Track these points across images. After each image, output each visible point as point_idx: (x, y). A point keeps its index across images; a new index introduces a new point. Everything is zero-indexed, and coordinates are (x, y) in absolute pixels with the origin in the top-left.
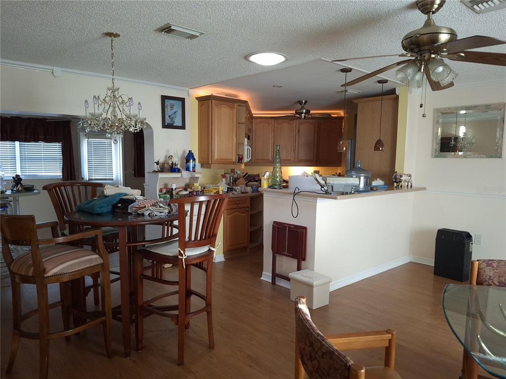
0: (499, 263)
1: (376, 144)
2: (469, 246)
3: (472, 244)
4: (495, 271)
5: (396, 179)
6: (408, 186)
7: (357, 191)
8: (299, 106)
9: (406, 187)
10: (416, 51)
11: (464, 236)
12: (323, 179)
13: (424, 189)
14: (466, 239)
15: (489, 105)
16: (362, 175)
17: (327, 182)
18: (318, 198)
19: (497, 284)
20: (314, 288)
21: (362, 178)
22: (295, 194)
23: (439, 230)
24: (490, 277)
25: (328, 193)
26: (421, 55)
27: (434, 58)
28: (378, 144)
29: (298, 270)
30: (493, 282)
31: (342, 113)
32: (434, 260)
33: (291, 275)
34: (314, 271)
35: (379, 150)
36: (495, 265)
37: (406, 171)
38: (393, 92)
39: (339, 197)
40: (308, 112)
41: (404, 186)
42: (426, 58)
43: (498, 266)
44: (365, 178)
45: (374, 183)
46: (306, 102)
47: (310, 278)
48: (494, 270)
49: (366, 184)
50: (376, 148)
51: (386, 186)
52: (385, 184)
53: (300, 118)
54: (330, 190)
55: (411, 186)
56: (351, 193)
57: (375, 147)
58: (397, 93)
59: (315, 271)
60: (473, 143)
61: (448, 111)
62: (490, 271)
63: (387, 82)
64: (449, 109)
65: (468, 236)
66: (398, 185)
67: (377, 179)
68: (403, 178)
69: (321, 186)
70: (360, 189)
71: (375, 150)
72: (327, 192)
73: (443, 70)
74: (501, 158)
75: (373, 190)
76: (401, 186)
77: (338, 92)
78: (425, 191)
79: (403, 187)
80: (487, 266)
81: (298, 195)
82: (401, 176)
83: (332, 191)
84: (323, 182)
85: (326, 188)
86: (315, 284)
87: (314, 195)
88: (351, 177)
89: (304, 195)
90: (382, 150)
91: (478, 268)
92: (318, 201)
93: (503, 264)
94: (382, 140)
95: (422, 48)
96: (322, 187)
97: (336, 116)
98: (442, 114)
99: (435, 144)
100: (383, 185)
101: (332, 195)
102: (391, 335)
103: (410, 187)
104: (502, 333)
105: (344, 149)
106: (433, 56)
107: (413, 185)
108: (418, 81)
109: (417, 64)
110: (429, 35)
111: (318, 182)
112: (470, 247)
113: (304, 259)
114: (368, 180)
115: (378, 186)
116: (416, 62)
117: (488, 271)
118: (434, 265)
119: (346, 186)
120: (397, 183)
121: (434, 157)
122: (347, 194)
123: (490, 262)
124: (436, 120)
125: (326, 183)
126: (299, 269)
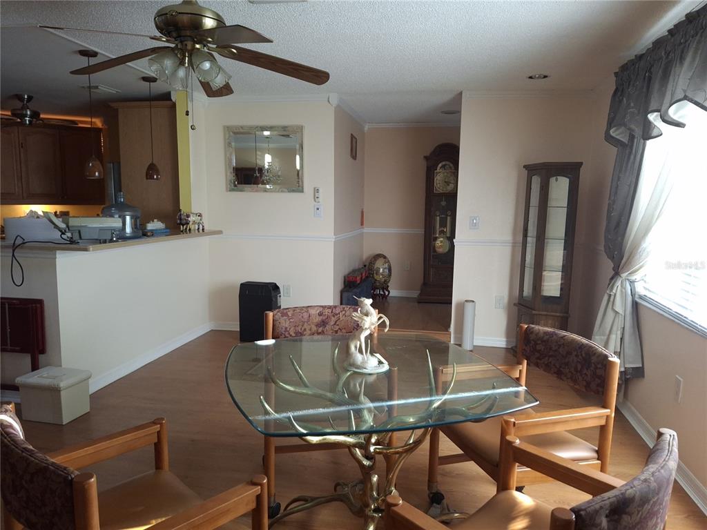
0: (294, 311)
1: (148, 169)
2: (277, 299)
3: (280, 296)
4: (291, 320)
5: (181, 219)
6: (198, 229)
7: (121, 237)
8: (19, 104)
9: (197, 231)
10: (174, 34)
11: (271, 288)
12: (63, 222)
13: (220, 232)
14: (272, 292)
15: (287, 127)
16: (127, 213)
17: (70, 225)
18: (58, 252)
19: (294, 335)
20: (62, 392)
21: (128, 218)
22: (15, 247)
23: (241, 284)
24: (286, 328)
25: (75, 241)
26: (181, 42)
27: (198, 49)
28: (152, 170)
29: (33, 371)
30: (289, 334)
31: (98, 122)
32: (239, 323)
33: (20, 380)
34: (61, 366)
35: (153, 178)
36: (290, 314)
37: (195, 209)
38: (166, 97)
39: (91, 248)
40: (35, 115)
41: (194, 230)
42: (189, 47)
43: (293, 315)
44: (131, 218)
45: (150, 226)
46: (30, 98)
47: (54, 378)
48: (289, 320)
49: (134, 226)
50: (149, 176)
51: (168, 230)
52: (166, 228)
53: (23, 124)
54: (76, 237)
55: (203, 229)
56: (111, 241)
57: (147, 175)
58: (173, 99)
59: (63, 366)
60: (279, 176)
61: (242, 130)
62: (285, 321)
63: (155, 81)
64: (242, 127)
65: (275, 288)
66: (186, 229)
67: (153, 221)
68: (192, 219)
69: (61, 231)
70: (127, 235)
71: (147, 179)
72: (72, 241)
73: (211, 67)
74: (303, 192)
75: (148, 236)
76: (190, 230)
77: (83, 87)
78: (221, 235)
79: (192, 232)
80: (282, 316)
81: (22, 248)
82: (188, 216)
83: (80, 238)
84: (63, 226)
85: (69, 234)
86: (62, 385)
87: (51, 247)
88: (112, 216)
89: (31, 248)
90: (157, 179)
91: (273, 320)
92: (58, 256)
93: (298, 311)
94: (157, 164)
95: (183, 33)
96: (63, 233)
97: (89, 126)
98: (234, 133)
99: (229, 174)
100: (164, 229)
101: (81, 245)
102: (159, 426)
103: (202, 231)
104: (291, 388)
105: (97, 174)
106: (198, 46)
107: (206, 228)
108: (182, 80)
109: (176, 55)
110: (190, 15)
111: (56, 227)
112: (279, 301)
113: (43, 351)
114: (138, 221)
115: (156, 230)
116: (176, 52)
117: (284, 322)
118: (239, 330)
119: (101, 229)
120: (183, 225)
121: (230, 191)
122: (105, 242)
123: (285, 311)
124: (227, 141)
125: (68, 226)
126: (35, 367)
